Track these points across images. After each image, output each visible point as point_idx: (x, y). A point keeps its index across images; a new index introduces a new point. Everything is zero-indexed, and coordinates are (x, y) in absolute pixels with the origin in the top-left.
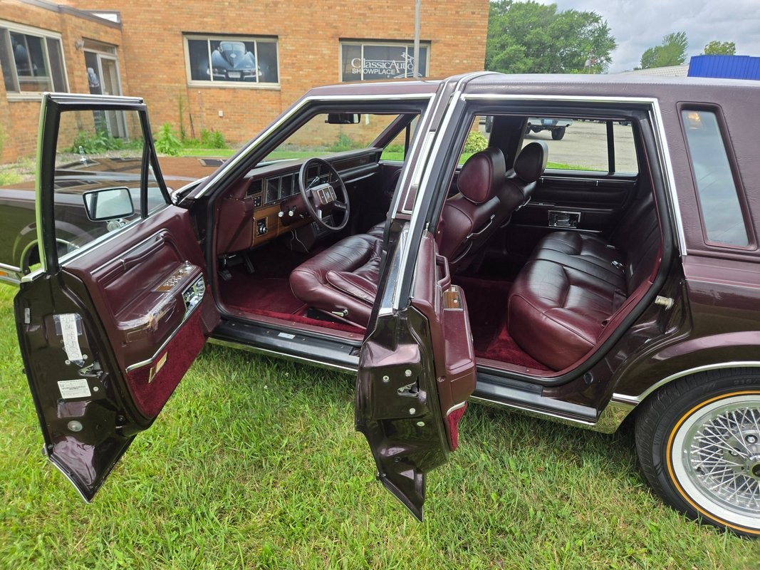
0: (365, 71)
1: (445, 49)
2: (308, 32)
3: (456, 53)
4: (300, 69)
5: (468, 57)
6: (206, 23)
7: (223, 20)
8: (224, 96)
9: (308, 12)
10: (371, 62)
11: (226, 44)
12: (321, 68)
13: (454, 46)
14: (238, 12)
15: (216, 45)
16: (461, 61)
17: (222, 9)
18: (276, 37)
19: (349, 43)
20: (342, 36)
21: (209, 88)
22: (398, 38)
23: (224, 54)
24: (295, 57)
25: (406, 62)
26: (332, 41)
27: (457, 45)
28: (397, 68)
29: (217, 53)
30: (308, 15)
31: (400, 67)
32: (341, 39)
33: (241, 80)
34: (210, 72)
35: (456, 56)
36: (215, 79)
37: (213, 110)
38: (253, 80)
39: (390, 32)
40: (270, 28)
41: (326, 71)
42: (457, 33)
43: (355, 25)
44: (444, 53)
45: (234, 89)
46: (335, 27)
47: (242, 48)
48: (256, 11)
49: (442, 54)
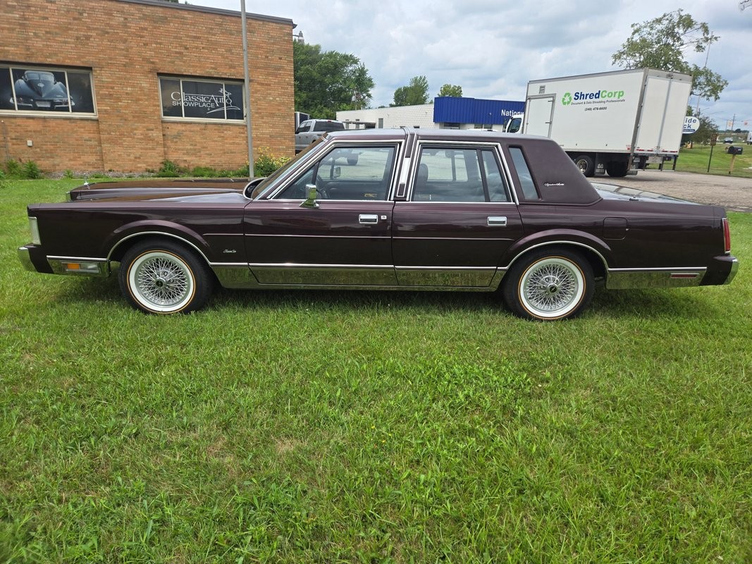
0: (186, 104)
1: (259, 87)
2: (125, 66)
3: (269, 92)
4: (119, 99)
5: (280, 95)
6: (8, 51)
7: (28, 49)
8: (32, 125)
9: (123, 48)
10: (191, 96)
11: (32, 74)
12: (141, 100)
13: (267, 85)
14: (45, 43)
15: (19, 74)
16: (275, 99)
17: (27, 39)
18: (90, 69)
19: (168, 79)
20: (160, 71)
21: (15, 117)
22: (215, 76)
23: (30, 83)
24: (112, 88)
25: (225, 97)
26: (150, 75)
27: (269, 85)
28: (216, 102)
29: (21, 82)
30: (123, 50)
31: (219, 100)
32: (159, 74)
33: (51, 109)
34: (14, 100)
35: (270, 94)
36: (20, 108)
37: (20, 139)
38: (66, 109)
39: (207, 70)
40: (82, 60)
41: (147, 103)
42: (268, 74)
43: (173, 62)
44: (259, 91)
45: (44, 118)
46: (153, 63)
47: (51, 78)
48: (66, 42)
49: (256, 91)
